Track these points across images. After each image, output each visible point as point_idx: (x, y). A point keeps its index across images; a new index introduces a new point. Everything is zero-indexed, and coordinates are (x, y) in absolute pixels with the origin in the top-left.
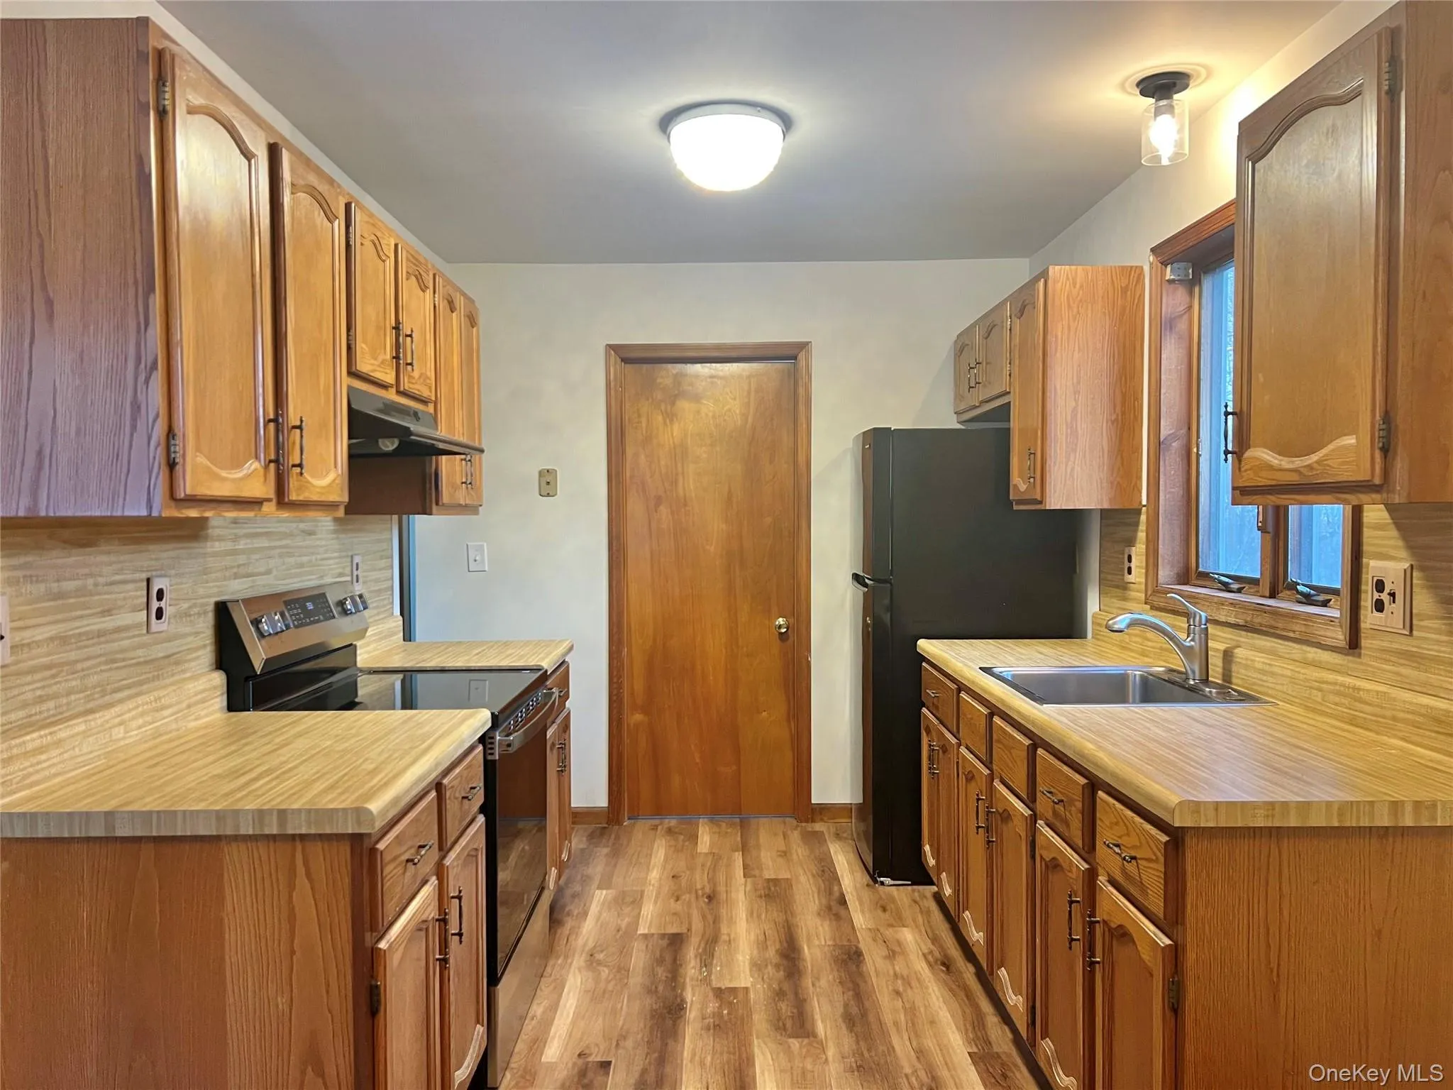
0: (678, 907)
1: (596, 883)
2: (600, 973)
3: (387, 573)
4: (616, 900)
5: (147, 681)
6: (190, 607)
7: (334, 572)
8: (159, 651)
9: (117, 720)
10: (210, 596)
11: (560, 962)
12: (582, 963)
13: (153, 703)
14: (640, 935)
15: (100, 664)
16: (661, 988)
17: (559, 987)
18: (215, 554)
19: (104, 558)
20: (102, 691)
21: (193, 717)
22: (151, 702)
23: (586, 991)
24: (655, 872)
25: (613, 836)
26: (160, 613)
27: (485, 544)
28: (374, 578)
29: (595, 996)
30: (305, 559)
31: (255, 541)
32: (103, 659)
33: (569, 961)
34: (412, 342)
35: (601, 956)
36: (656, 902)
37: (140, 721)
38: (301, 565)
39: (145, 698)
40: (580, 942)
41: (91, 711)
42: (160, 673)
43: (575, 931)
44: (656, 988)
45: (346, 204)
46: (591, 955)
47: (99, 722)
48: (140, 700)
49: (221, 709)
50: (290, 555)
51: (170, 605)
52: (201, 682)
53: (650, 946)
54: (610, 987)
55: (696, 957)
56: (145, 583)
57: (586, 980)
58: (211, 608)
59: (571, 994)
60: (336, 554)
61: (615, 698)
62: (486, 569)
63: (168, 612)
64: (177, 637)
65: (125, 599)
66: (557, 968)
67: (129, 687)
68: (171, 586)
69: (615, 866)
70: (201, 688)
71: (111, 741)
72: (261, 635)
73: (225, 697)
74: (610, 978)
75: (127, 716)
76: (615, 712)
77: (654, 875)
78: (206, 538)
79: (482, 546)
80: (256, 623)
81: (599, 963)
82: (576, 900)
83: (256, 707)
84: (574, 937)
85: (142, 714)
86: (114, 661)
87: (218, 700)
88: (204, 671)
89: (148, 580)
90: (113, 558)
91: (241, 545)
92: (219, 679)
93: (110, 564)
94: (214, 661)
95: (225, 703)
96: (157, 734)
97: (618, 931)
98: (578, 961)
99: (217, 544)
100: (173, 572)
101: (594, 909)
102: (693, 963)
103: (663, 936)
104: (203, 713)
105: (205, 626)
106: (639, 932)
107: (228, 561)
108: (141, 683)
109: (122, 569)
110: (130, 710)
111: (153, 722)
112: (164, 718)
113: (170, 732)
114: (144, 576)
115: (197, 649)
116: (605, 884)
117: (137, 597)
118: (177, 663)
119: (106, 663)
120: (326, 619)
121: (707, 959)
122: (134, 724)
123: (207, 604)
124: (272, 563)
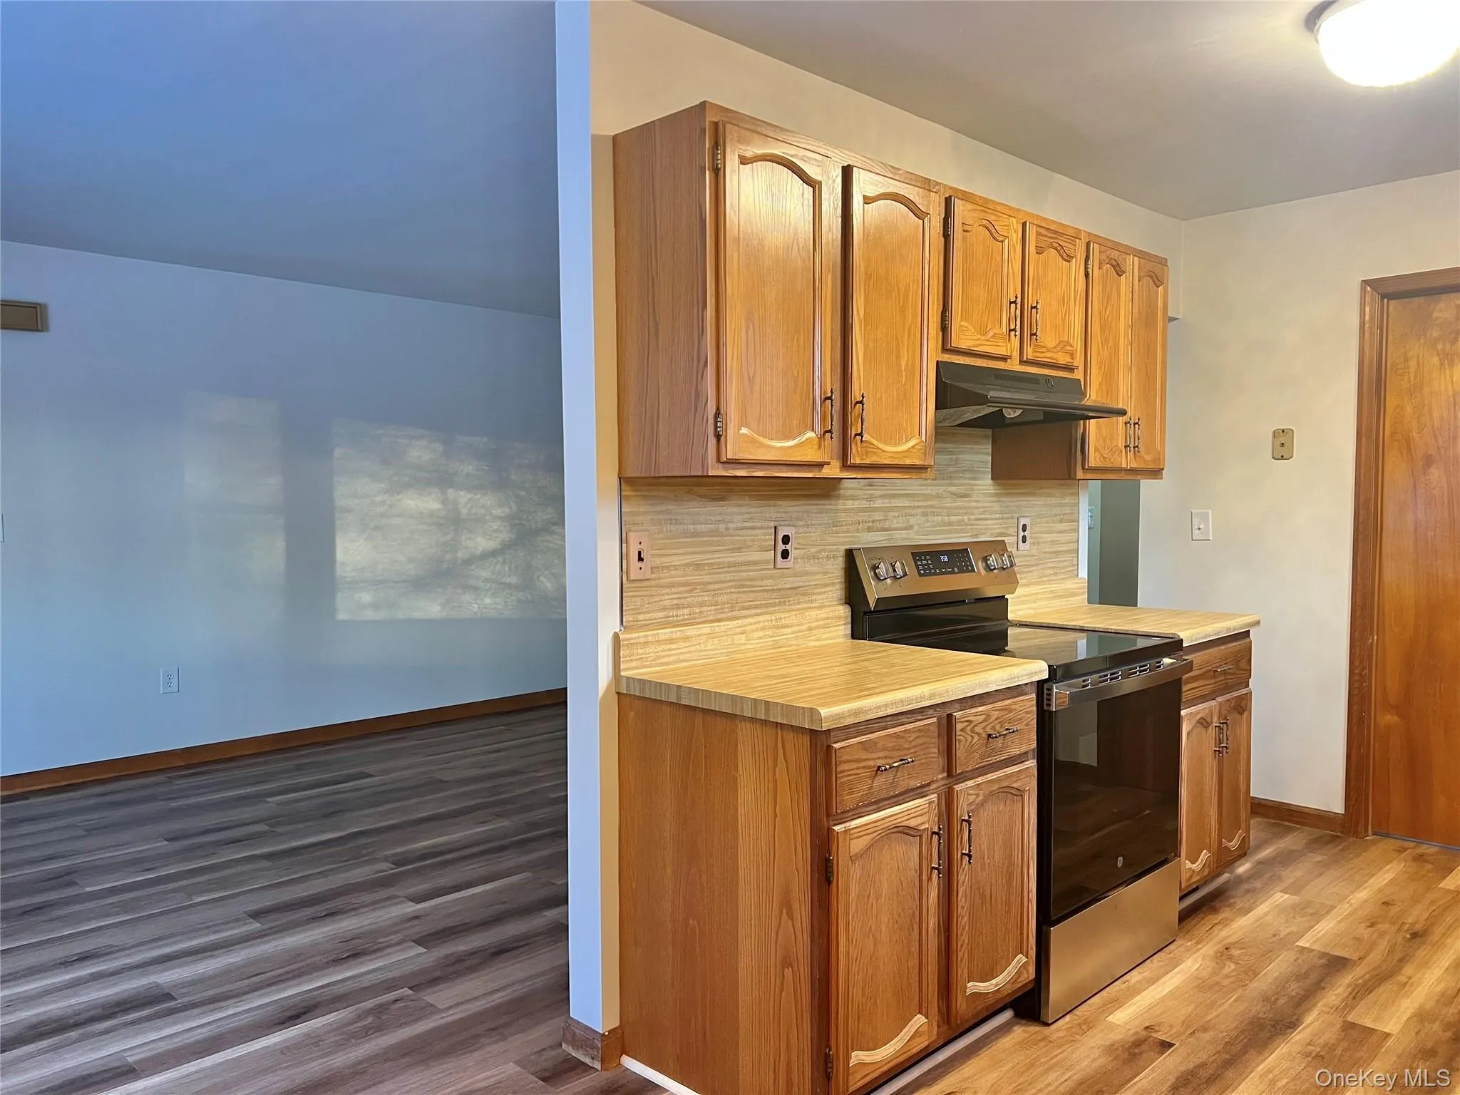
0: (1365, 933)
1: (1284, 885)
2: (1224, 967)
3: (1073, 536)
4: (1293, 907)
5: (774, 605)
6: (819, 552)
7: (992, 531)
8: (788, 583)
9: (739, 630)
10: (842, 544)
11: (1189, 944)
12: (1211, 952)
13: (774, 622)
14: (1298, 946)
15: (730, 587)
16: (1282, 1001)
17: (1174, 964)
18: (846, 511)
19: (735, 510)
20: (732, 607)
21: (813, 638)
22: (771, 621)
23: (1197, 978)
24: (1366, 891)
25: (1340, 847)
26: (785, 554)
27: (1210, 512)
28: (1050, 539)
29: (1205, 985)
30: (954, 519)
31: (893, 501)
32: (733, 584)
33: (1200, 946)
34: (1037, 313)
35: (1236, 952)
36: (1339, 922)
37: (761, 634)
38: (950, 524)
39: (767, 617)
40: (1224, 933)
41: (719, 620)
42: (787, 600)
43: (1225, 923)
44: (1277, 999)
45: (946, 198)
46: (1227, 949)
47: (723, 629)
48: (761, 618)
49: (845, 636)
50: (934, 514)
51: (795, 549)
52: (823, 611)
53: (1300, 961)
54: (1226, 982)
55: (1349, 986)
56: (773, 530)
57: (1203, 969)
58: (842, 553)
59: (1179, 976)
60: (998, 516)
61: (1356, 692)
62: (1211, 539)
63: (793, 553)
64: (806, 573)
65: (753, 541)
66: (1182, 949)
67: (756, 607)
68: (796, 534)
69: (1321, 874)
70: (824, 616)
71: (733, 644)
72: (877, 577)
73: (849, 626)
74: (1232, 974)
75: (748, 628)
76: (1355, 707)
77: (1363, 894)
78: (838, 497)
79: (1208, 513)
80: (875, 568)
81: (1230, 958)
82: (1249, 896)
83: (871, 638)
84: (1220, 927)
85: (763, 629)
86: (743, 586)
87: (843, 627)
88: (834, 603)
89: (775, 528)
90: (744, 510)
91: (878, 503)
92: (844, 612)
93: (742, 514)
94: (843, 597)
95: (849, 632)
96: (776, 646)
97: (1275, 936)
98: (1209, 949)
99: (850, 502)
100: (801, 523)
101: (1262, 909)
102: (1340, 990)
103: (1323, 955)
104: (824, 636)
105: (836, 568)
106: (1297, 944)
107: (862, 516)
108: (766, 606)
109: (752, 518)
110: (751, 624)
111: (773, 636)
112: (784, 635)
113: (790, 646)
114: (772, 524)
115: (826, 585)
116: (1294, 889)
117: (765, 540)
118: (805, 594)
119: (735, 587)
120: (961, 571)
121: (1360, 992)
122: (756, 635)
123: (838, 550)
124: (912, 521)
